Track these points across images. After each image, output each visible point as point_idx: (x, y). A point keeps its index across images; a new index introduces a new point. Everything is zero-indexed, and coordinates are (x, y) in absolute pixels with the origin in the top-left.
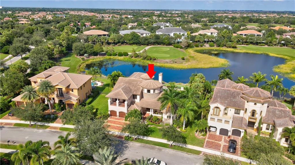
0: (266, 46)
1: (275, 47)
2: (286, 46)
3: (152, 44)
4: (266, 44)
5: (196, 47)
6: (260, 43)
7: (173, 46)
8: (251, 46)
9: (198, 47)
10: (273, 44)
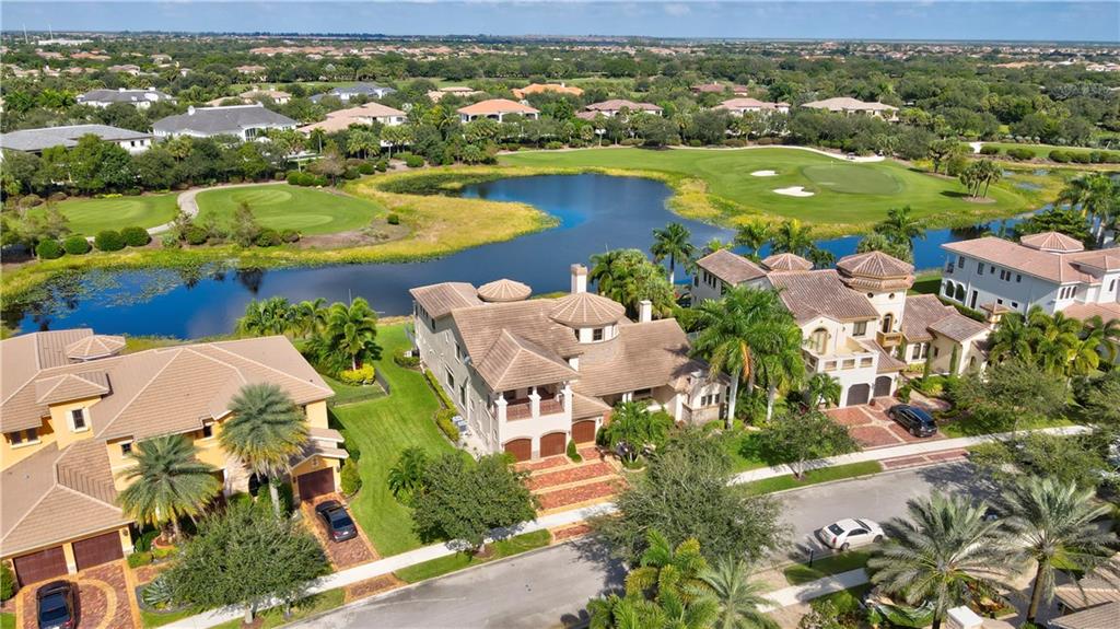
0: (566, 149)
1: (590, 148)
2: (618, 143)
3: (190, 182)
4: (565, 141)
5: (367, 174)
6: (548, 140)
7: (286, 182)
8: (524, 152)
9: (373, 173)
10: (585, 140)
